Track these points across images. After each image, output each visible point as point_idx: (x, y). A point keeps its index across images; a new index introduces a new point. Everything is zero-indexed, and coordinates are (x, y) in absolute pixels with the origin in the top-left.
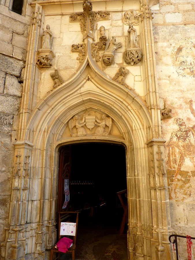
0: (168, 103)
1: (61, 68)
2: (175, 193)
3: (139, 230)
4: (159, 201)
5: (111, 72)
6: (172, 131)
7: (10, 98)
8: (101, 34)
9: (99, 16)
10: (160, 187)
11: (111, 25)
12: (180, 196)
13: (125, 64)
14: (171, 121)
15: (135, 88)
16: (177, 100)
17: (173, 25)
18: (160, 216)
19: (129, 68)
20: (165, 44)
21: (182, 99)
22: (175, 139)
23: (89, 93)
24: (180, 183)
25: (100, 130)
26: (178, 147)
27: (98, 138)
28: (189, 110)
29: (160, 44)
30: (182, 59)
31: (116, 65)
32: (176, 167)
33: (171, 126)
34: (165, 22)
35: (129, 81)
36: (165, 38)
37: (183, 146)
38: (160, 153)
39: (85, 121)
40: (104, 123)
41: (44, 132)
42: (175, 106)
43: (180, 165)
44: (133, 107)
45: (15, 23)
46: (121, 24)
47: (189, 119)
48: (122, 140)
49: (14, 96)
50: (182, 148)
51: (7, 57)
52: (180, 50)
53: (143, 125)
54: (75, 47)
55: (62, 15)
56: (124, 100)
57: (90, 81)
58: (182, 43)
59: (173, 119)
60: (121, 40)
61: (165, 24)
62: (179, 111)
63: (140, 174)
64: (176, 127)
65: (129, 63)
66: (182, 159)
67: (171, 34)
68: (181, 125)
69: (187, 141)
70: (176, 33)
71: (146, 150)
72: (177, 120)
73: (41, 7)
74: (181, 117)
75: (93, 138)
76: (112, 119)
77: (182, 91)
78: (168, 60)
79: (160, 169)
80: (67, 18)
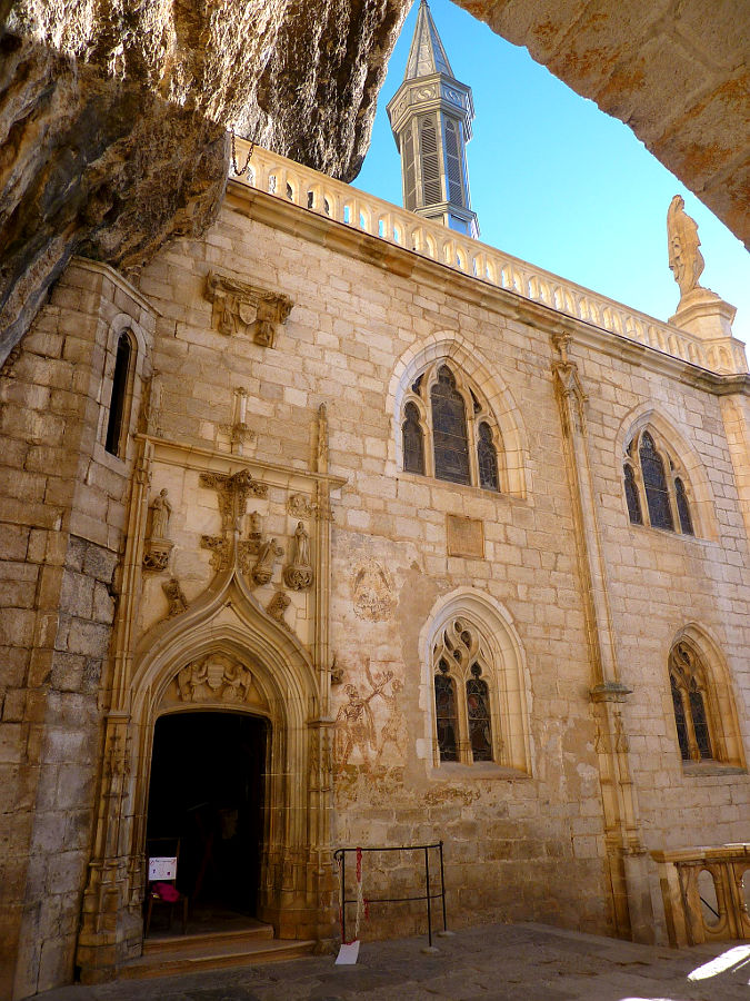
0: (339, 659)
1: (180, 576)
2: (338, 797)
3: (287, 854)
4: (322, 808)
5: (264, 596)
6: (340, 704)
7: (99, 628)
8: (254, 528)
9: (252, 491)
10: (325, 787)
11: (268, 510)
12: (344, 801)
13: (285, 586)
14: (341, 688)
15: (297, 630)
16: (351, 656)
17: (357, 531)
18: (321, 829)
19: (290, 594)
20: (343, 562)
21: (357, 656)
22: (343, 717)
23: (225, 629)
24: (345, 783)
25: (231, 693)
26: (347, 728)
27: (229, 707)
28: (365, 674)
29: (337, 561)
30: (363, 591)
31: (271, 586)
32: (342, 758)
33: (340, 697)
34: (346, 523)
35: (290, 616)
36: (344, 552)
37: (353, 729)
38: (326, 739)
39: (206, 674)
40: (238, 681)
41: (147, 692)
42: (347, 665)
43: (346, 757)
44: (292, 661)
45: (110, 476)
46: (284, 513)
47: (363, 687)
48: (265, 713)
49: (105, 623)
50: (351, 732)
51: (99, 549)
52: (361, 575)
53: (304, 694)
54: (210, 541)
55: (187, 468)
56: (281, 649)
57: (229, 609)
58: (366, 565)
59: (343, 686)
60: (283, 543)
61: (346, 528)
62: (352, 674)
63: (293, 770)
64: (346, 698)
65: (290, 586)
66: (350, 747)
67: (353, 545)
68: (352, 696)
69: (358, 721)
70: (360, 546)
71: (306, 731)
72: (348, 688)
73: (153, 447)
74: (353, 684)
75: (221, 706)
76: (252, 675)
77: (358, 643)
78: (344, 589)
79: (326, 763)
80: (194, 478)
